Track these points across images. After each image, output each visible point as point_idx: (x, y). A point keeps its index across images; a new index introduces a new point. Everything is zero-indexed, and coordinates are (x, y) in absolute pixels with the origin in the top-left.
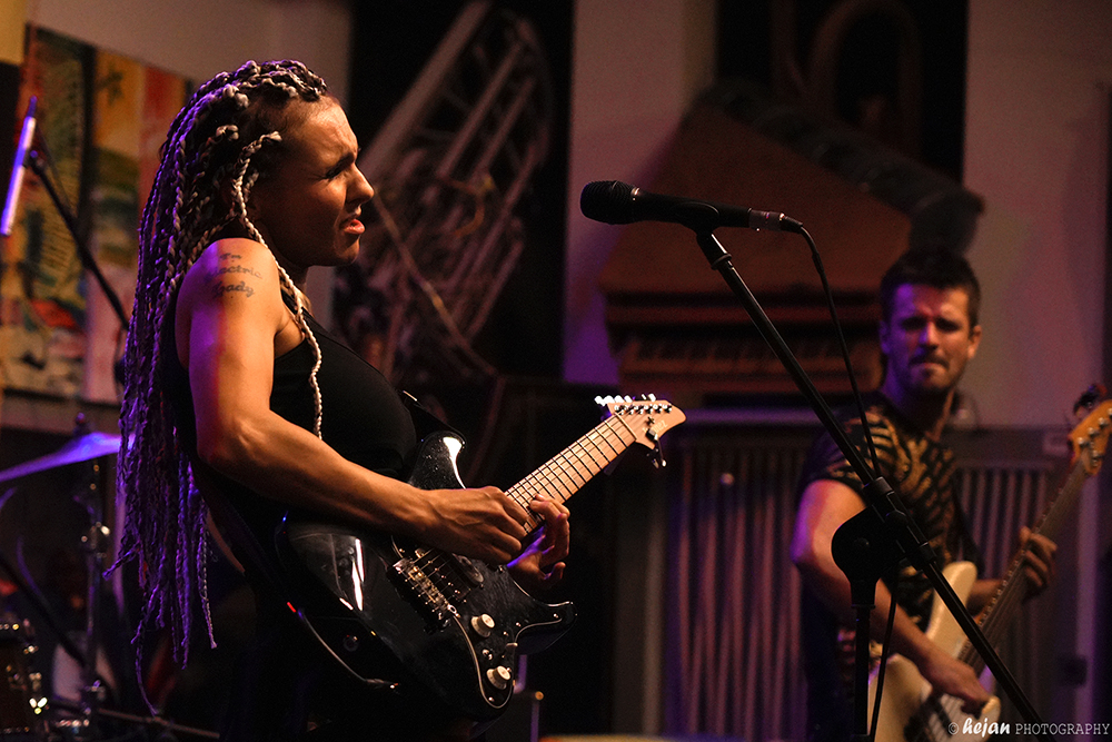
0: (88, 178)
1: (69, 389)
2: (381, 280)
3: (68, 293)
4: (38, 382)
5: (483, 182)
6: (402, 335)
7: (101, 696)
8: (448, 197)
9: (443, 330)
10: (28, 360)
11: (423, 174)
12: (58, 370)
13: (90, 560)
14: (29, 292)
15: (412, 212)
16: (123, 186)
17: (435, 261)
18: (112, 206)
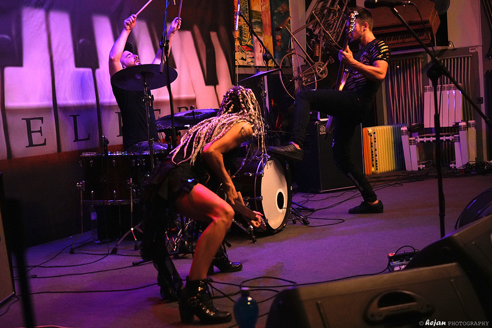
0: (251, 17)
1: (252, 64)
2: (317, 32)
3: (249, 43)
4: (245, 63)
5: (337, 7)
6: (322, 44)
7: (269, 128)
8: (329, 11)
9: (332, 42)
10: (242, 59)
11: (324, 7)
12: (249, 60)
13: (263, 98)
14: (241, 45)
15: (322, 16)
16: (258, 18)
17: (328, 26)
18: (256, 23)
